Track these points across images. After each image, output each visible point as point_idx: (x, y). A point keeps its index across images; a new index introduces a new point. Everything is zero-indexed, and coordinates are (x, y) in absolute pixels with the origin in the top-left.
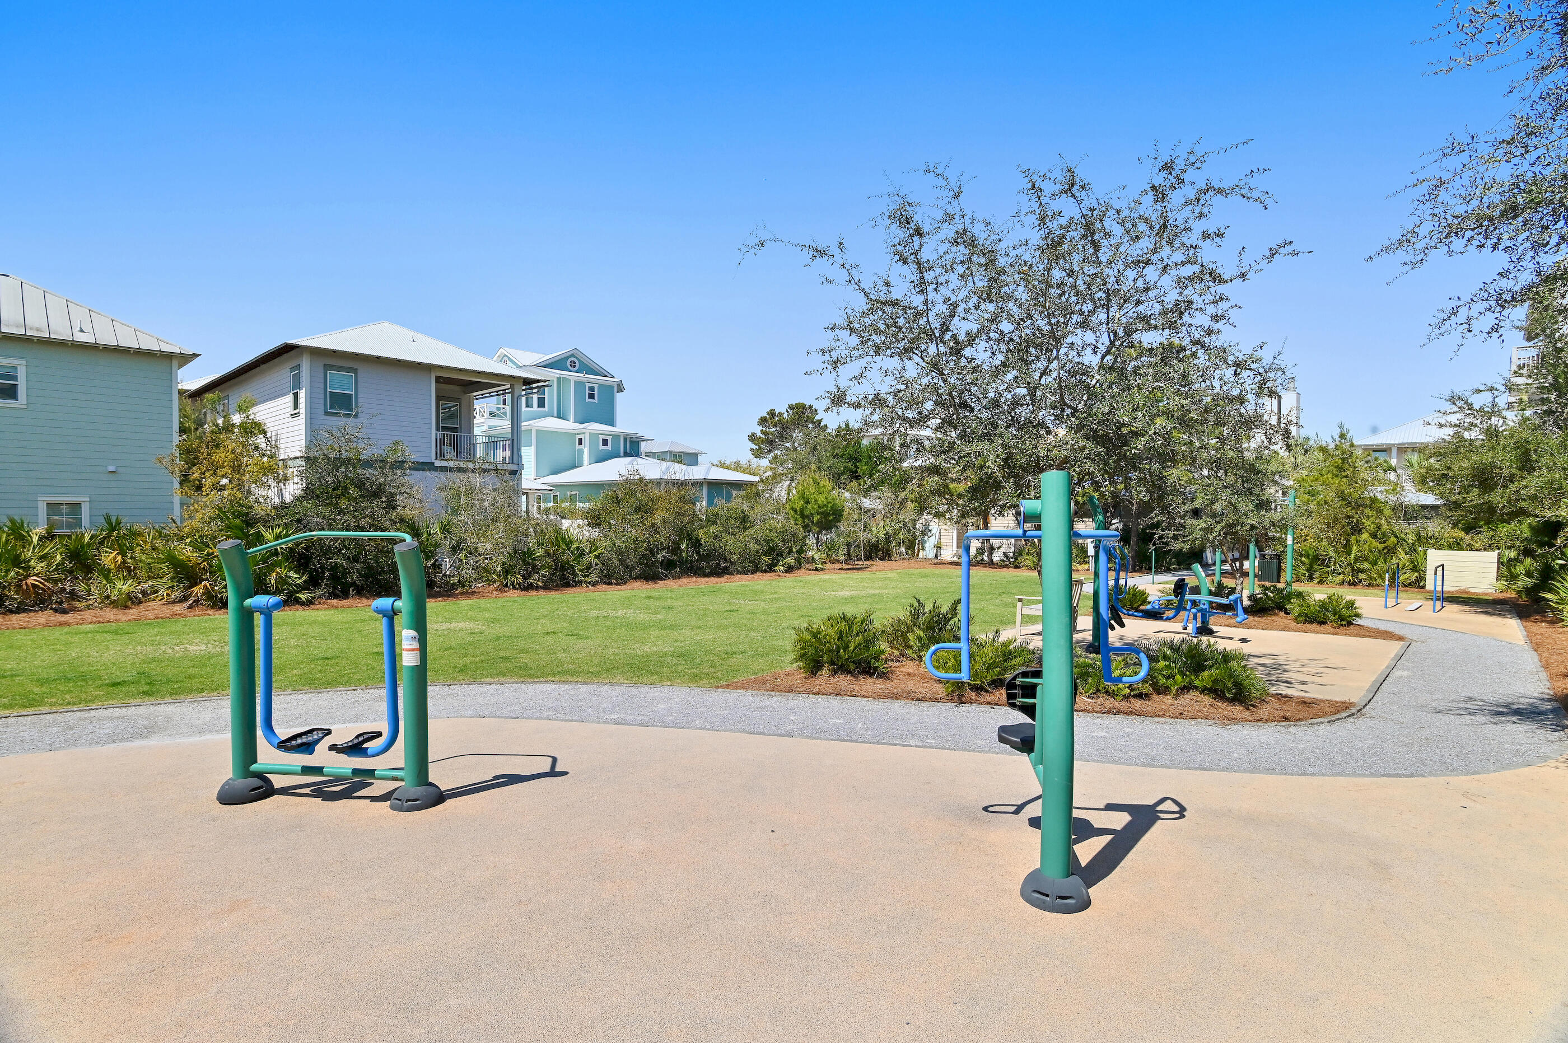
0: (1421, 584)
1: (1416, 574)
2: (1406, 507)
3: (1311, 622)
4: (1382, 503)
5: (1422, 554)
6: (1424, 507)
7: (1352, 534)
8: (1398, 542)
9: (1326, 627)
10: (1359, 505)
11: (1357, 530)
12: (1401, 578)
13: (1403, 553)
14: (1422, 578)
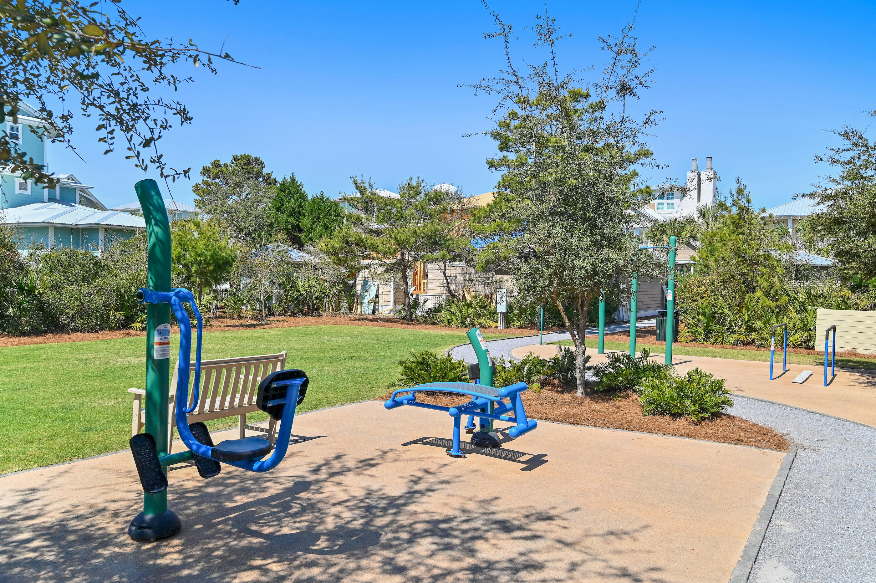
0: (811, 344)
1: (806, 333)
2: (797, 266)
3: (663, 414)
4: (775, 260)
5: (811, 313)
6: (814, 267)
7: (747, 292)
8: (790, 300)
9: (682, 421)
10: (753, 263)
11: (751, 288)
12: (791, 339)
13: (794, 312)
14: (811, 338)
